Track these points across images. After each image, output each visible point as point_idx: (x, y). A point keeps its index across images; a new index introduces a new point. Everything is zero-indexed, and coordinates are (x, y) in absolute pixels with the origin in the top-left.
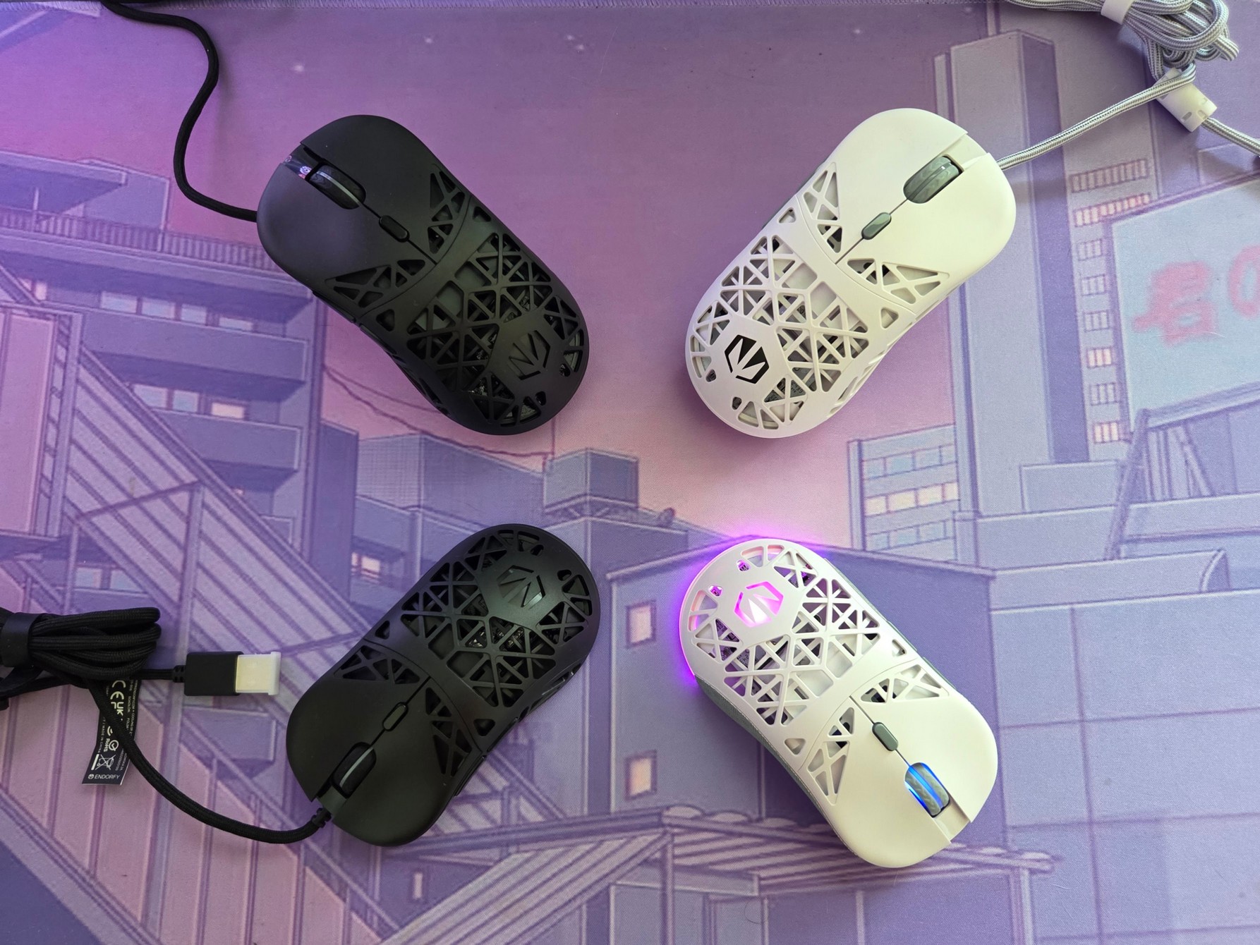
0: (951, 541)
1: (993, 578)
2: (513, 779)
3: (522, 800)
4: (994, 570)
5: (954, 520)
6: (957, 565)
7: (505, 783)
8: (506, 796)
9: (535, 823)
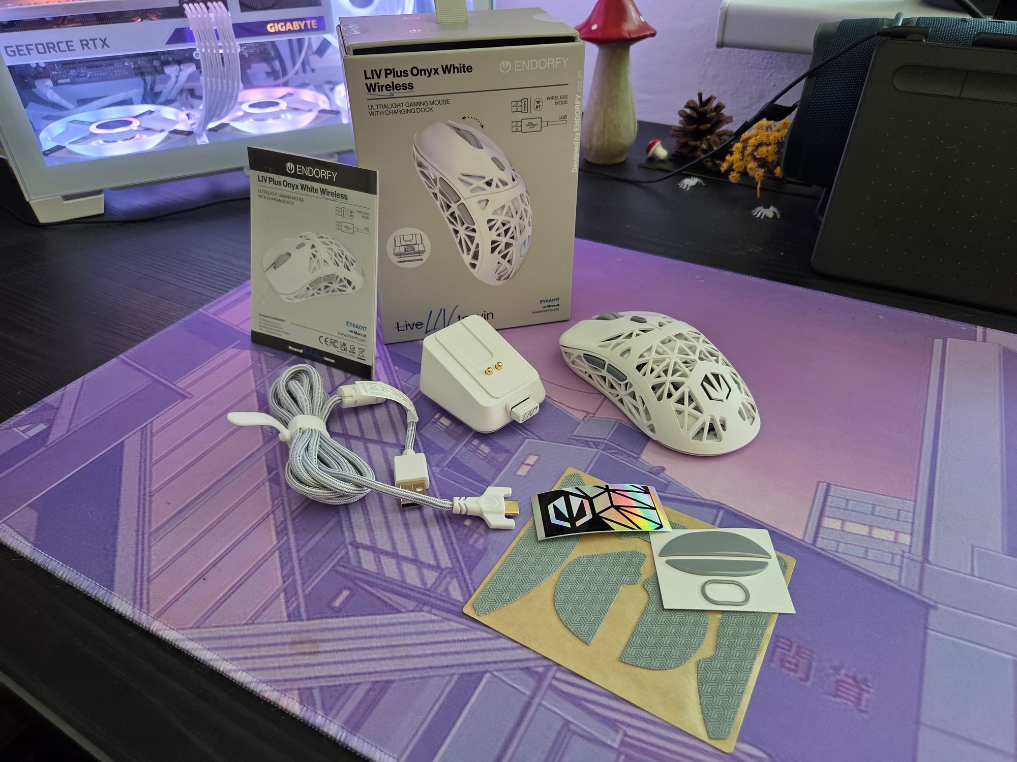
0: (897, 569)
1: (935, 608)
2: (457, 565)
3: (455, 581)
4: (936, 602)
5: (903, 557)
6: (900, 585)
7: (449, 565)
8: (444, 573)
9: (455, 600)
